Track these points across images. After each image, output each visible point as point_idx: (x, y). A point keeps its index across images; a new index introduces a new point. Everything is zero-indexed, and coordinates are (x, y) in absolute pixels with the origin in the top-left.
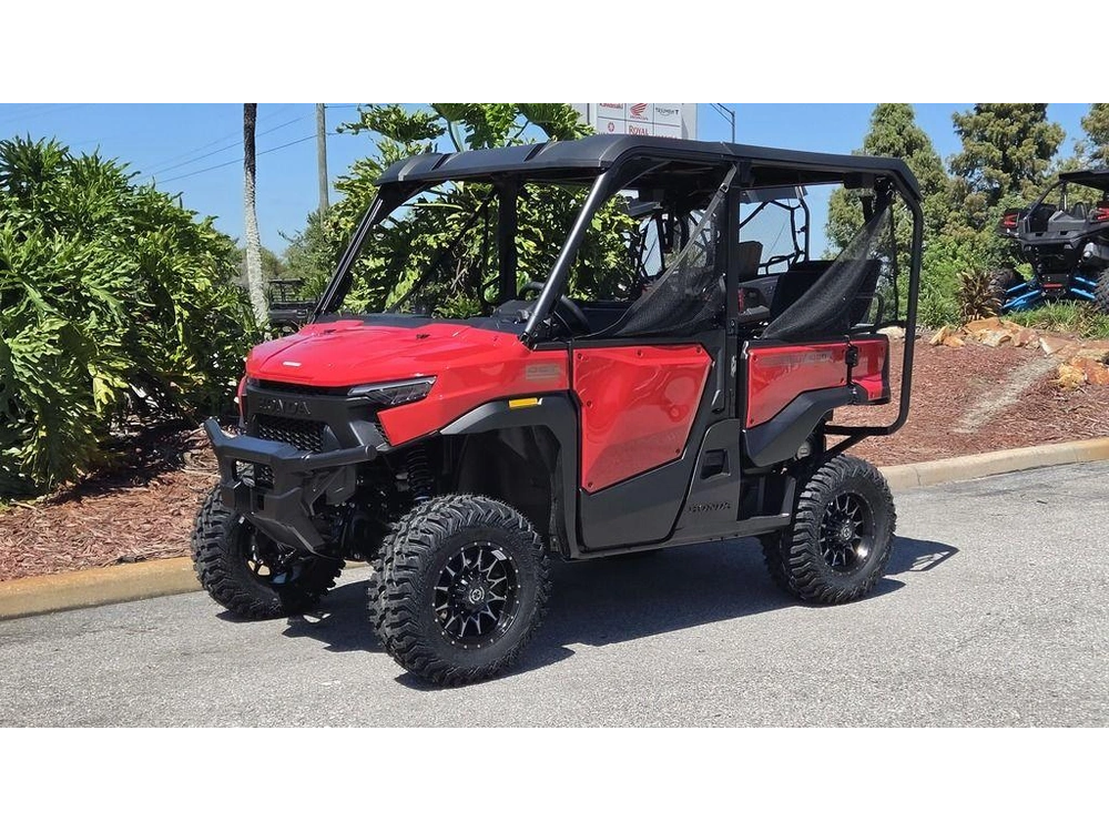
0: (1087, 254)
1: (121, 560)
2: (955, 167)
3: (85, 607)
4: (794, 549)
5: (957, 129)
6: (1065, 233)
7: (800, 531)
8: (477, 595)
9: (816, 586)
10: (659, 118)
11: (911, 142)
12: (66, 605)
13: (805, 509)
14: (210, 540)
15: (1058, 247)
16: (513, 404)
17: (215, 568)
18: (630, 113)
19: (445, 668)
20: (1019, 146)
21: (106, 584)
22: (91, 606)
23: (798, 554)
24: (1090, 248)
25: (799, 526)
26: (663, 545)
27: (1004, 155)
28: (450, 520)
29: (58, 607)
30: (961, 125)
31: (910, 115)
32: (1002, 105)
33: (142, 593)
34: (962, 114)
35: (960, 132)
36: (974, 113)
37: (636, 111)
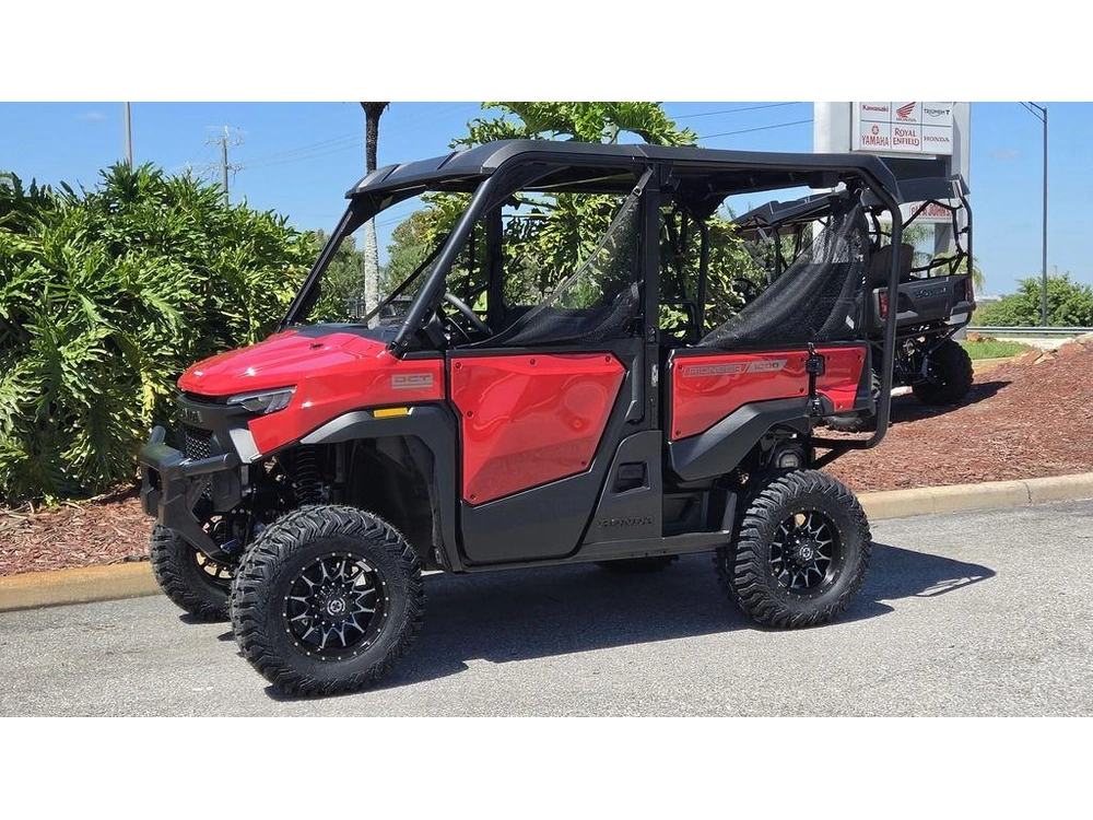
1: (127, 560)
4: (738, 569)
7: (743, 550)
8: (336, 606)
9: (765, 608)
10: (928, 119)
12: (56, 600)
13: (751, 526)
16: (378, 414)
18: (896, 116)
19: (299, 678)
21: (100, 580)
23: (743, 574)
25: (742, 544)
26: (568, 561)
28: (302, 530)
29: (49, 602)
33: (132, 592)
37: (903, 112)
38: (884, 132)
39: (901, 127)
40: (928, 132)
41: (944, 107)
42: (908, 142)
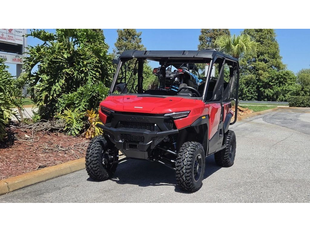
1: (40, 167)
3: (43, 181)
6: (170, 75)
10: (16, 33)
12: (39, 181)
14: (95, 158)
15: (169, 78)
16: (203, 118)
17: (97, 166)
18: (8, 31)
21: (46, 174)
22: (44, 181)
24: (176, 79)
37: (10, 31)
38: (5, 36)
39: (10, 35)
40: (17, 37)
41: (21, 31)
42: (12, 39)
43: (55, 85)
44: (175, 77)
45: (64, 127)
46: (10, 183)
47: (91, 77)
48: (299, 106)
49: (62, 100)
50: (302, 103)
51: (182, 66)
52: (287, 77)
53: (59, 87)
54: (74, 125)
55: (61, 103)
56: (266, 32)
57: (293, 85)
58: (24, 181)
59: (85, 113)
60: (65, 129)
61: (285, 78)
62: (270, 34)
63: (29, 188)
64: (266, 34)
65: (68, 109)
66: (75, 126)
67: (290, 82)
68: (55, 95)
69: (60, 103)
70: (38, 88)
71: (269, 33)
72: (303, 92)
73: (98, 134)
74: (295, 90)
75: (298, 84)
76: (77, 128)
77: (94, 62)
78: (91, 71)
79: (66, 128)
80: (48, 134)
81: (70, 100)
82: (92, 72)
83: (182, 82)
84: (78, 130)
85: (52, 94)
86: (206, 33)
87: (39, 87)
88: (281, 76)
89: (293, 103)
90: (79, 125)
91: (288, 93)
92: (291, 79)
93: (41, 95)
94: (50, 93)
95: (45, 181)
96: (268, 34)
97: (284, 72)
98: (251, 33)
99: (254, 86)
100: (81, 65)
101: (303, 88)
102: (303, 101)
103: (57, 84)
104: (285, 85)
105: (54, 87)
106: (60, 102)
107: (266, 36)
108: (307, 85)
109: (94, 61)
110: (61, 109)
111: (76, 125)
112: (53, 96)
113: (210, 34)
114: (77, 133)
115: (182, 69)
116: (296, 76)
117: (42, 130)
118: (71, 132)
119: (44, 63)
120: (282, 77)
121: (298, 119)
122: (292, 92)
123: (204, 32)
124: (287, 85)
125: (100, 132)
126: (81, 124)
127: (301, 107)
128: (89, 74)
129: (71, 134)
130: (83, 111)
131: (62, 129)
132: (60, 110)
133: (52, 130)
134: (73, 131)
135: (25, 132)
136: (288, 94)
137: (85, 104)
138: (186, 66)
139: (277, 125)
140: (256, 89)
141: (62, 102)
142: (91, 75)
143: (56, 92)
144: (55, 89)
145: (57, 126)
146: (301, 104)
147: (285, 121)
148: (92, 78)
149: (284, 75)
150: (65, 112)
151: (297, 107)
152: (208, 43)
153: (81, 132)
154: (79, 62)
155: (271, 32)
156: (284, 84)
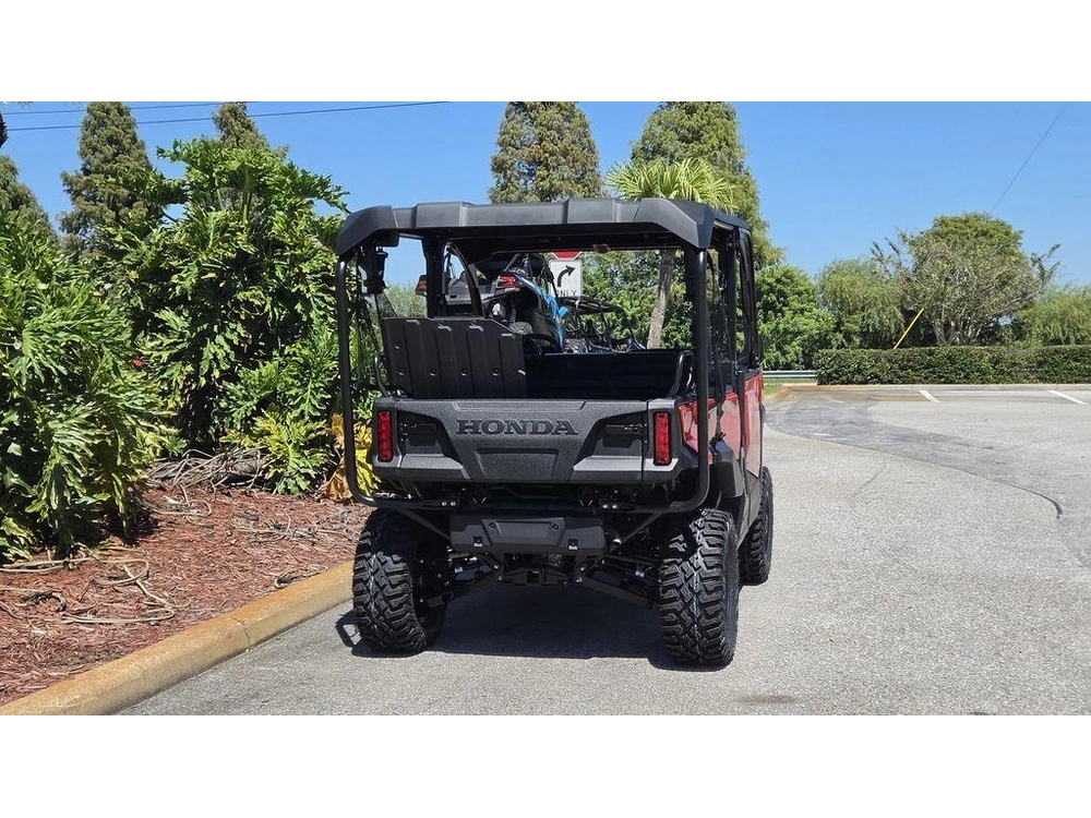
0: (496, 313)
2: (68, 225)
5: (66, 188)
11: (17, 197)
20: (131, 207)
27: (117, 214)
30: (70, 184)
31: (13, 170)
32: (111, 167)
34: (71, 174)
35: (69, 191)
36: (82, 173)
43: (213, 340)
44: (492, 304)
45: (267, 470)
46: (248, 622)
47: (322, 313)
48: (849, 382)
49: (239, 386)
50: (859, 371)
51: (510, 268)
52: (787, 290)
53: (227, 347)
54: (291, 463)
55: (238, 398)
56: (715, 142)
57: (806, 313)
58: (275, 616)
59: (321, 424)
60: (268, 476)
61: (781, 294)
62: (728, 150)
63: (289, 636)
64: (713, 147)
65: (267, 415)
66: (295, 466)
67: (796, 305)
68: (216, 374)
69: (234, 398)
70: (156, 354)
71: (723, 144)
72: (840, 336)
73: (367, 485)
74: (815, 332)
75: (824, 312)
76: (302, 471)
77: (329, 267)
78: (321, 294)
79: (272, 472)
80: (223, 493)
81: (266, 388)
82: (322, 298)
83: (513, 318)
84: (307, 476)
85: (205, 371)
86: (513, 146)
87: (159, 351)
88: (769, 284)
89: (830, 374)
90: (307, 463)
91: (792, 340)
92: (800, 294)
93: (165, 375)
94: (197, 368)
95: (313, 617)
96: (720, 148)
97: (777, 274)
98: (664, 146)
99: (682, 322)
100: (278, 279)
101: (839, 324)
102: (859, 364)
103: (219, 339)
104: (783, 316)
105: (209, 350)
106: (232, 394)
107: (715, 155)
108: (850, 313)
109: (328, 264)
110: (238, 414)
111: (297, 461)
112: (208, 376)
113: (530, 152)
114: (304, 485)
115: (512, 275)
116: (814, 283)
117: (200, 483)
118: (286, 483)
119: (184, 276)
120: (771, 290)
121: (871, 422)
122: (806, 336)
123: (510, 145)
124: (788, 314)
125: (374, 481)
126: (316, 458)
127: (854, 383)
128: (314, 306)
129: (287, 491)
130: (314, 419)
131: (260, 475)
132: (233, 418)
133: (233, 480)
134: (292, 482)
135: (161, 488)
136: (794, 343)
137: (319, 396)
138: (522, 267)
139: (822, 439)
140: (690, 333)
141: (239, 393)
142: (319, 308)
143: (218, 365)
144: (215, 355)
145: (242, 467)
146: (853, 373)
147: (836, 427)
148: (325, 317)
149: (778, 281)
150: (260, 423)
151: (843, 383)
152: (522, 181)
153: (315, 482)
154: (273, 268)
155: (730, 142)
156: (781, 311)
